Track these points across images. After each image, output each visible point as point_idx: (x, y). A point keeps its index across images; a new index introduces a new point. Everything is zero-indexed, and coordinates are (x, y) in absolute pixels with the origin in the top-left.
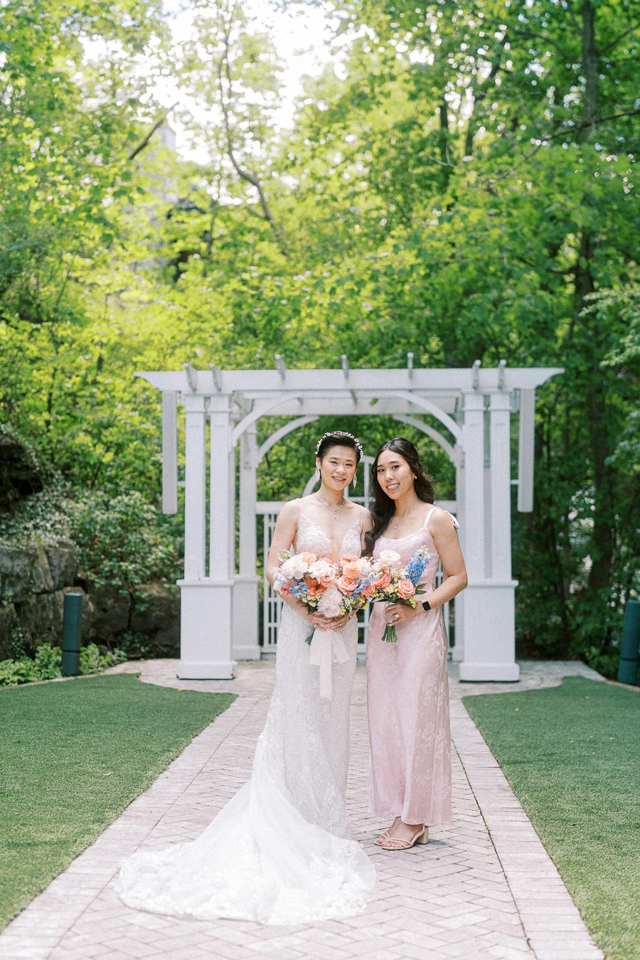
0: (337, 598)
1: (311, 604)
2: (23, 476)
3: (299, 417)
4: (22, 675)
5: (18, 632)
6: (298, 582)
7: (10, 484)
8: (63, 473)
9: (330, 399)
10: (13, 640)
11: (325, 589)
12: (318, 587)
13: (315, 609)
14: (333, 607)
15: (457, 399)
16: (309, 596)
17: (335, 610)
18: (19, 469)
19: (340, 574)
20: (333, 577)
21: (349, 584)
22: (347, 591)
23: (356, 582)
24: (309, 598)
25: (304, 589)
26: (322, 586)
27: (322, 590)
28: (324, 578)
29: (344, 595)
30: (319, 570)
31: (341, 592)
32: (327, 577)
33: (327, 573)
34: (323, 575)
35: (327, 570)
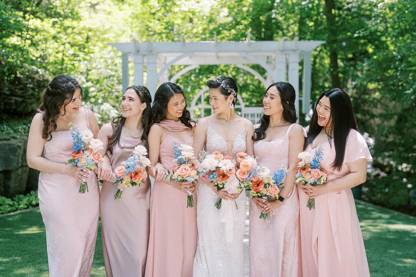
0: (237, 183)
1: (219, 185)
3: (189, 65)
9: (205, 57)
11: (228, 177)
12: (224, 176)
13: (223, 188)
14: (233, 188)
17: (234, 190)
19: (238, 167)
20: (234, 171)
21: (244, 174)
22: (242, 179)
23: (248, 173)
24: (219, 182)
25: (215, 176)
26: (227, 175)
27: (227, 178)
28: (229, 171)
29: (240, 181)
30: (225, 165)
31: (239, 180)
32: (230, 170)
33: (230, 167)
34: (228, 169)
35: (231, 165)
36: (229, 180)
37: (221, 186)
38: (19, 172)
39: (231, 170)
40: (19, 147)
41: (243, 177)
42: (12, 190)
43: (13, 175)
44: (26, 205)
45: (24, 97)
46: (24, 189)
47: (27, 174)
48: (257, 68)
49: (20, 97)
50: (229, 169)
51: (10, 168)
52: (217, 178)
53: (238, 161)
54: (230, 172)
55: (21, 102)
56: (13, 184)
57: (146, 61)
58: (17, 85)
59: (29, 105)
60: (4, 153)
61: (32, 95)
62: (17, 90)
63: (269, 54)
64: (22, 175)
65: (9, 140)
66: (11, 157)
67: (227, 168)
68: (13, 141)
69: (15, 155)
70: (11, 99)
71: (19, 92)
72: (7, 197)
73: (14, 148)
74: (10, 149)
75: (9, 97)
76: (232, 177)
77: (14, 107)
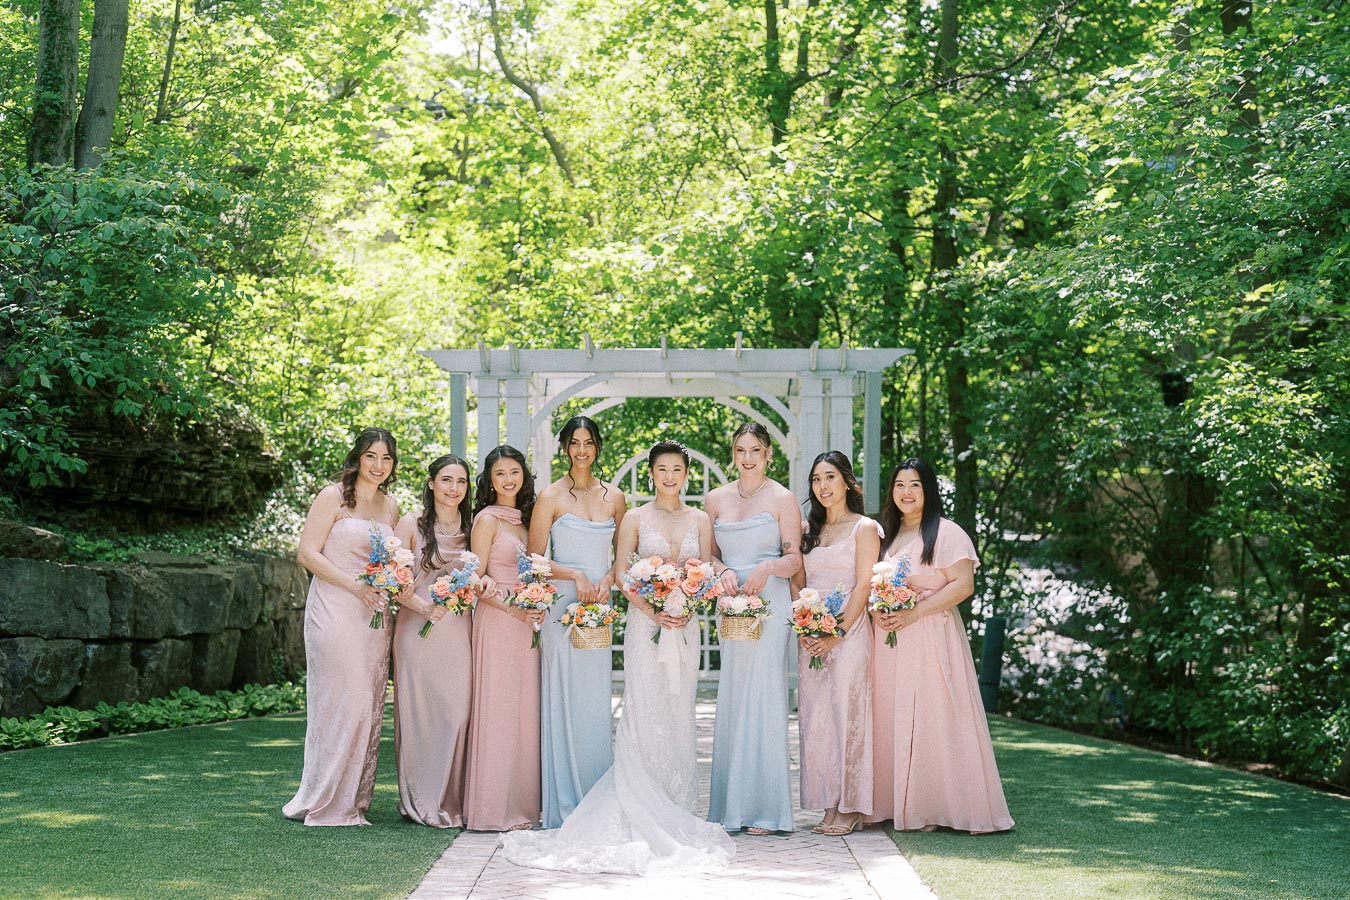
0: (683, 599)
2: (262, 468)
3: (601, 399)
4: (290, 702)
5: (278, 653)
6: (646, 583)
7: (248, 478)
8: (304, 464)
9: (640, 379)
10: (273, 662)
11: (670, 591)
12: (664, 589)
13: (661, 609)
15: (790, 380)
16: (655, 597)
18: (257, 460)
19: (685, 577)
20: (678, 580)
22: (690, 593)
26: (668, 588)
27: (667, 592)
29: (688, 597)
30: (665, 572)
31: (686, 594)
34: (669, 578)
35: (673, 574)
36: (671, 595)
38: (223, 639)
39: (674, 580)
40: (228, 582)
42: (207, 679)
43: (212, 645)
44: (243, 709)
45: (206, 470)
46: (229, 680)
47: (237, 646)
48: (760, 405)
49: (199, 472)
50: (671, 578)
51: (208, 630)
55: (199, 484)
56: (210, 665)
57: (503, 390)
58: (198, 444)
59: (215, 492)
60: (197, 594)
61: (225, 466)
62: (194, 456)
63: (793, 375)
64: (228, 648)
65: (204, 566)
66: (211, 604)
67: (667, 577)
68: (211, 570)
69: (219, 600)
70: (179, 477)
71: (197, 459)
72: (202, 694)
73: (219, 585)
74: (210, 586)
75: (176, 473)
76: (676, 590)
77: (182, 495)
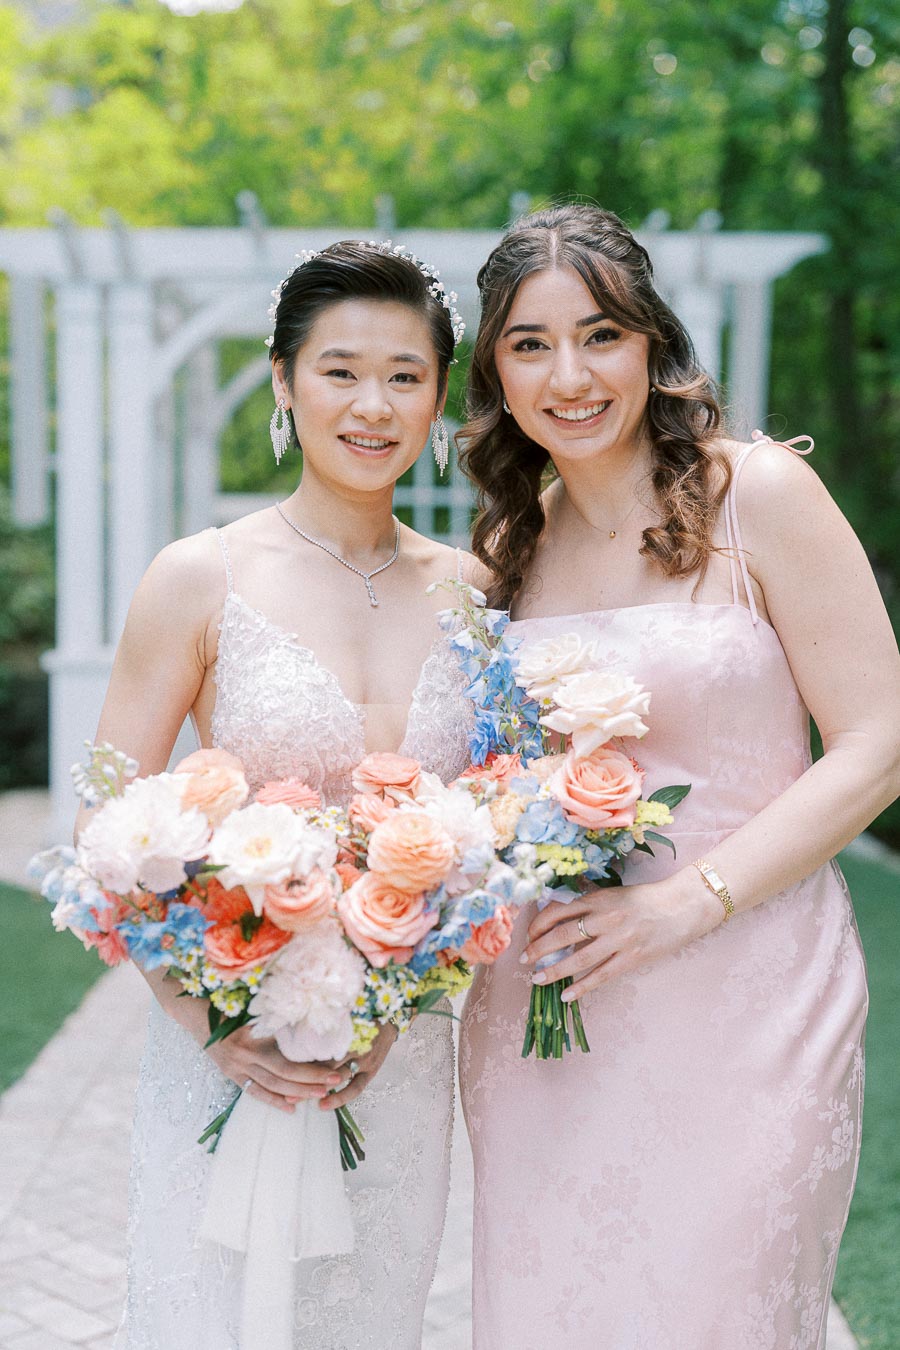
0: (343, 978)
1: (217, 999)
11: (283, 937)
13: (243, 1018)
14: (321, 1021)
17: (328, 1036)
21: (398, 916)
22: (386, 948)
23: (427, 904)
24: (213, 978)
25: (187, 933)
26: (272, 925)
27: (271, 944)
28: (282, 889)
29: (370, 966)
30: (260, 847)
31: (362, 954)
32: (293, 883)
33: (294, 865)
34: (278, 877)
35: (297, 849)
36: (287, 957)
37: (231, 1009)
39: (298, 883)
41: (392, 938)
50: (287, 872)
52: (197, 943)
53: (357, 819)
54: (294, 896)
67: (268, 872)
